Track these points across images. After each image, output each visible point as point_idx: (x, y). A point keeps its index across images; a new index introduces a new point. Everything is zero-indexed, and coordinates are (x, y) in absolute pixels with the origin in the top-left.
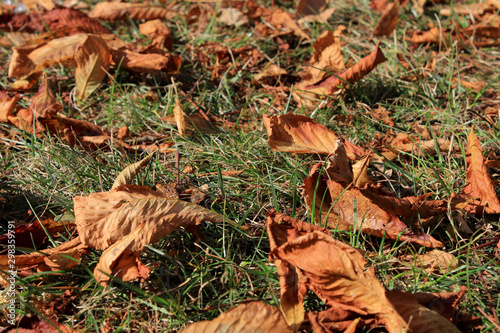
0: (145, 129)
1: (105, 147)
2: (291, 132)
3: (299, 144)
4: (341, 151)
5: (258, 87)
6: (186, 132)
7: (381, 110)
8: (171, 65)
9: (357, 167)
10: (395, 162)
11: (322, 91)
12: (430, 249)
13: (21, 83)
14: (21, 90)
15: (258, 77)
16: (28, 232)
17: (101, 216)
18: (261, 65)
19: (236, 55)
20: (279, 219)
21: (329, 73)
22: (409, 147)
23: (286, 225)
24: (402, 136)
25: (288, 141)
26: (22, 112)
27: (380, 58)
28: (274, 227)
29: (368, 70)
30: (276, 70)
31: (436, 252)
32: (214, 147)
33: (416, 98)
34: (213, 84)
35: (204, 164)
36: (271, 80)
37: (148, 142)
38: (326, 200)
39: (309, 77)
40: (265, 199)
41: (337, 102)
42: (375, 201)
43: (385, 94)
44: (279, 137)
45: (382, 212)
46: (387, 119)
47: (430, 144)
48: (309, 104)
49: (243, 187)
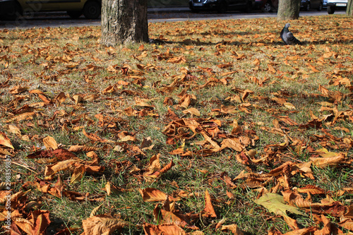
0: (94, 192)
1: (84, 200)
2: (149, 194)
4: (168, 200)
5: (131, 175)
6: (111, 194)
7: (174, 182)
8: (101, 169)
9: (171, 205)
10: (181, 201)
11: (154, 176)
12: (195, 230)
13: (50, 177)
14: (49, 180)
15: (131, 171)
16: (64, 232)
17: (92, 227)
18: (131, 167)
19: (123, 164)
20: (147, 225)
21: (155, 170)
22: (185, 195)
23: (150, 226)
24: (182, 191)
26: (52, 189)
27: (173, 164)
28: (146, 227)
29: (169, 169)
30: (137, 169)
31: (197, 231)
32: (121, 199)
33: (185, 177)
34: (116, 175)
35: (118, 205)
36: (136, 173)
37: (96, 197)
38: (161, 217)
39: (148, 171)
40: (140, 216)
41: (159, 180)
42: (177, 216)
43: (175, 176)
45: (179, 219)
46: (177, 185)
47: (192, 194)
49: (132, 212)
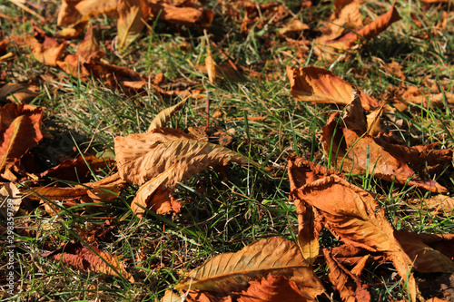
3: (318, 95)
25: (309, 91)
44: (301, 87)
48: (328, 57)
